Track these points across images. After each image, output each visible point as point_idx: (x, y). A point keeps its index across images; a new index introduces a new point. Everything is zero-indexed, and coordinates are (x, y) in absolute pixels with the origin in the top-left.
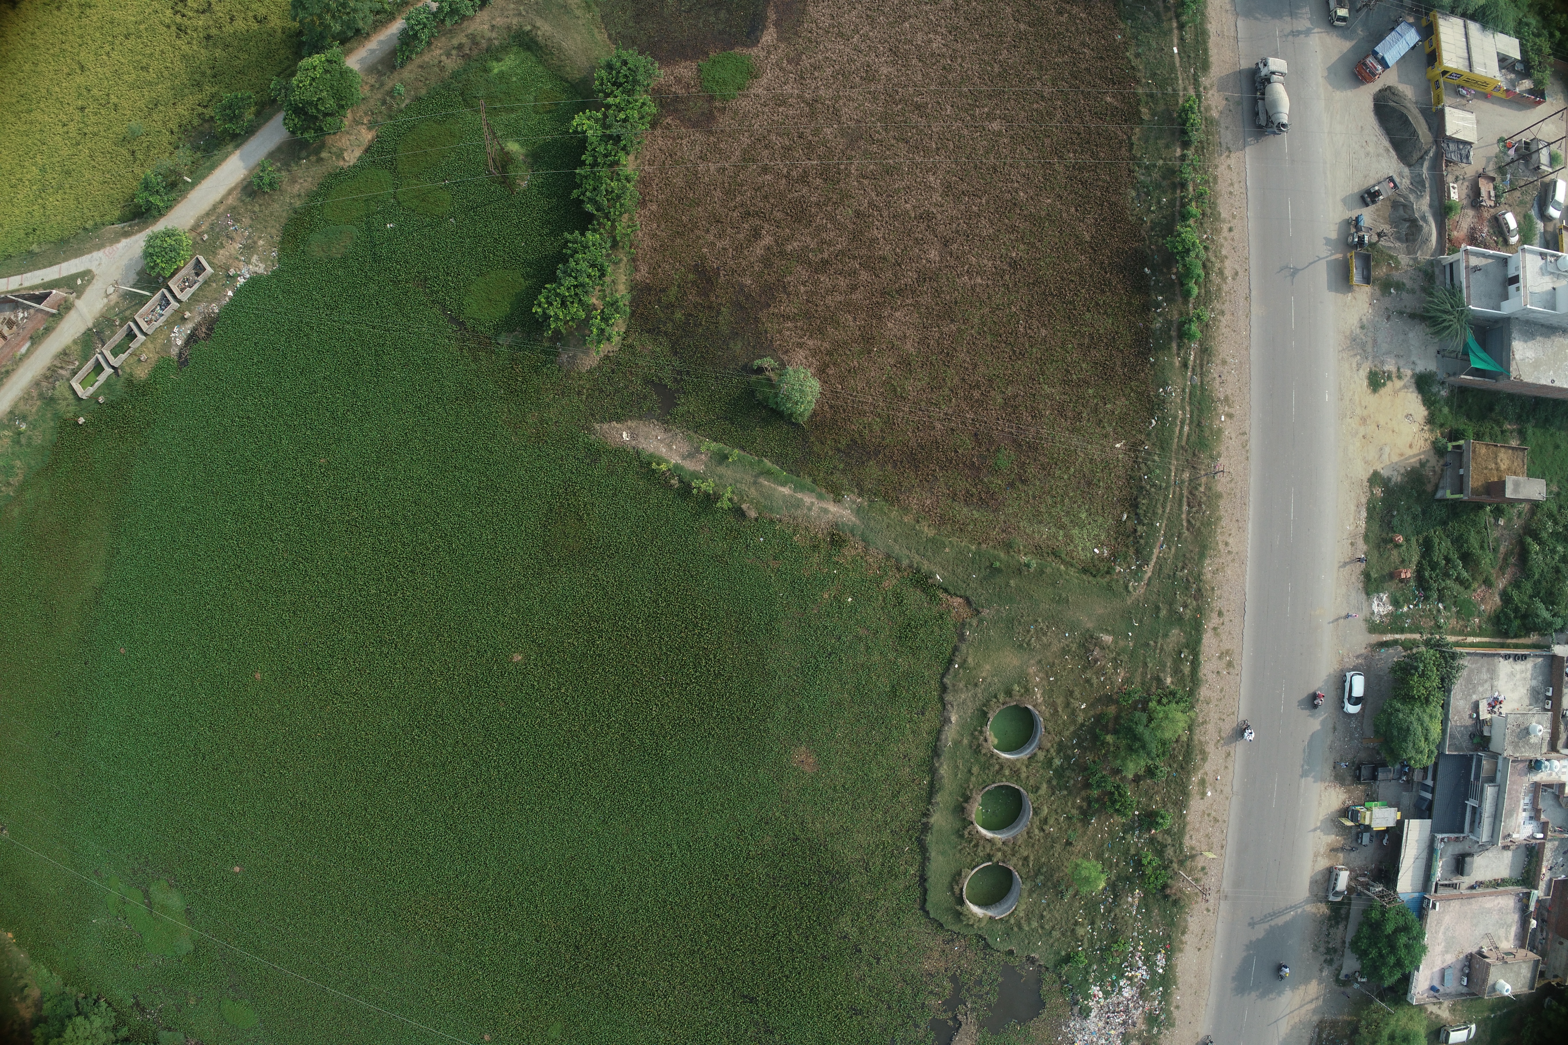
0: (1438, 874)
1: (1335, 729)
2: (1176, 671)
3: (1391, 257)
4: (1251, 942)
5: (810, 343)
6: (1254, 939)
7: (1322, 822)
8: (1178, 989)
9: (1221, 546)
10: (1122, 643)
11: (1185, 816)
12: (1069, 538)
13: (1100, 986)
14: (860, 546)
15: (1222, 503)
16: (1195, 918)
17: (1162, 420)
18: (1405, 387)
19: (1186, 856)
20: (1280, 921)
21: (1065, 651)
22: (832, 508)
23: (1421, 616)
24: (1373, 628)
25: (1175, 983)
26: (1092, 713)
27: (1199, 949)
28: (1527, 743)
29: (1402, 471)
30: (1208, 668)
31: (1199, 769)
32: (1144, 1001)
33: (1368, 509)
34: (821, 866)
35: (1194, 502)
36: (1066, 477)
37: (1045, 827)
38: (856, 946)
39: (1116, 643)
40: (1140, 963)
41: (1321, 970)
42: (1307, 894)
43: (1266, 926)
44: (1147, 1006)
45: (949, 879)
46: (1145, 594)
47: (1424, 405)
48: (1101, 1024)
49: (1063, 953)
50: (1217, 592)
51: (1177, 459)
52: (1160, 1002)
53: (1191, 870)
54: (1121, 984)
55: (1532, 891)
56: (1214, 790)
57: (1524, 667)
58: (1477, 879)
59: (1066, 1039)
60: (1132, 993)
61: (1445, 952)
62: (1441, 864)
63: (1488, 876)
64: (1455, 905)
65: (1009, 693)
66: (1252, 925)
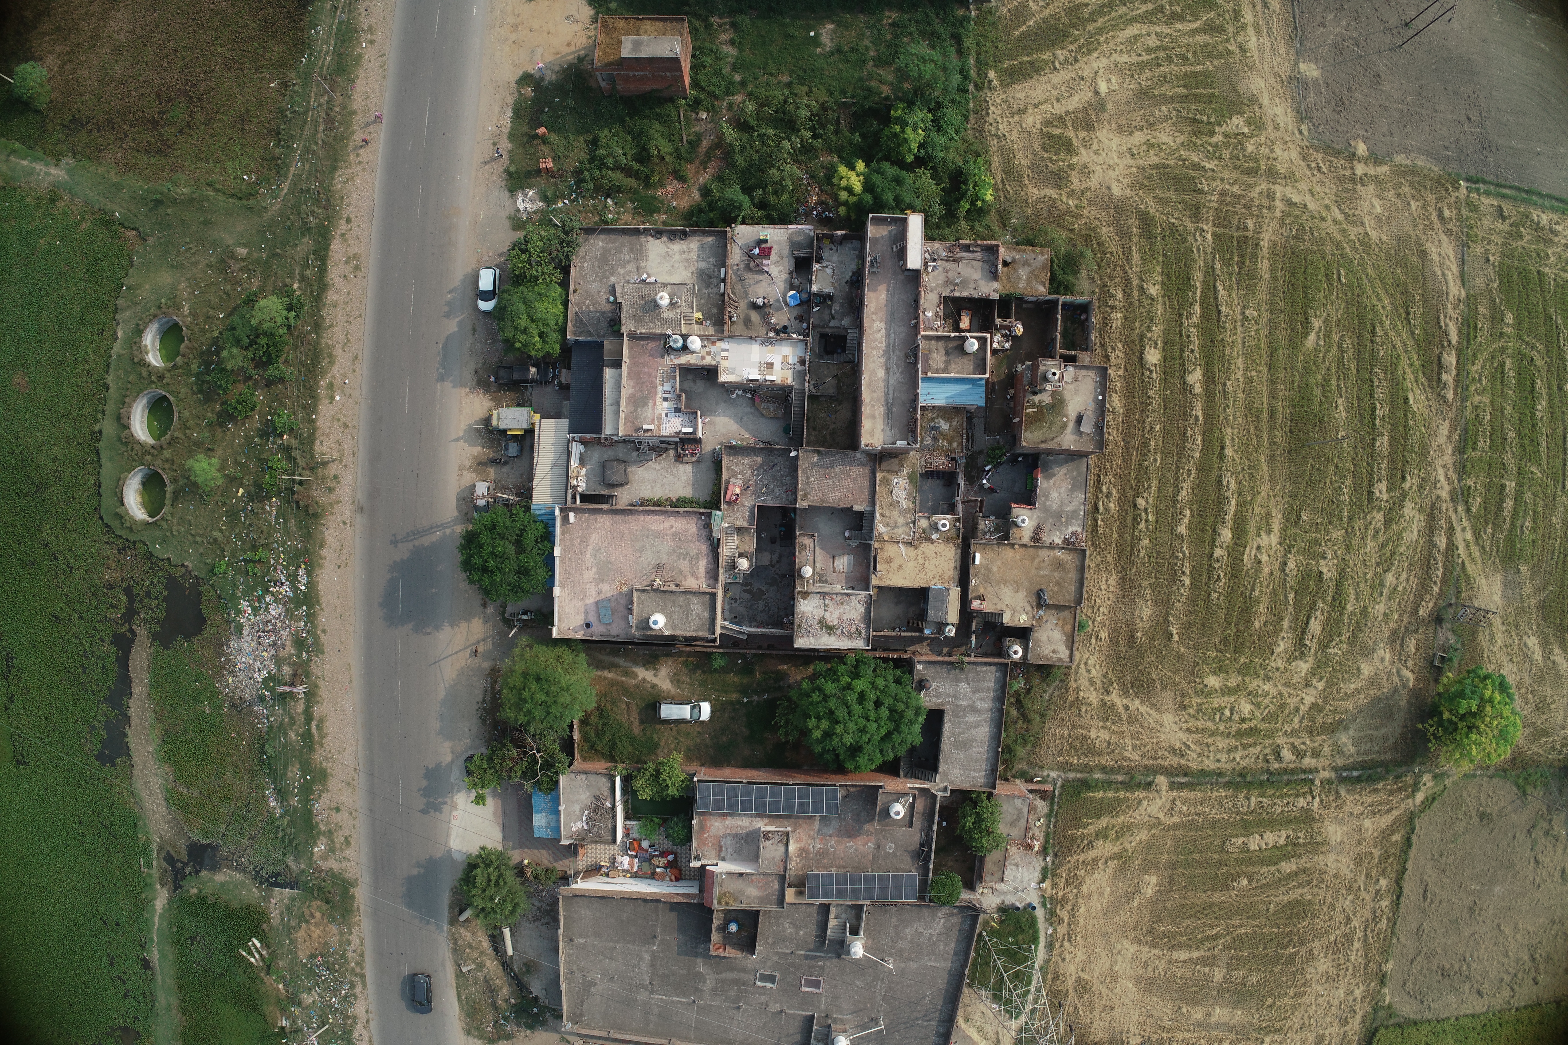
1: (474, 330)
2: (303, 276)
4: (395, 562)
6: (398, 559)
7: (465, 431)
8: (322, 610)
9: (352, 158)
10: (255, 255)
11: (313, 421)
13: (248, 601)
14: (68, 198)
15: (357, 119)
16: (332, 531)
17: (312, 56)
19: (316, 462)
20: (426, 541)
21: (208, 267)
22: (54, 171)
24: (518, 225)
25: (318, 603)
27: (339, 566)
28: (657, 318)
29: (557, 68)
30: (335, 273)
31: (326, 373)
32: (290, 621)
33: (514, 109)
35: (330, 120)
39: (251, 254)
40: (283, 579)
41: (484, 605)
42: (456, 514)
43: (410, 545)
44: (293, 626)
46: (280, 208)
48: (253, 644)
50: (347, 201)
52: (306, 625)
53: (323, 478)
54: (267, 599)
55: (714, 512)
56: (343, 394)
57: (685, 247)
58: (641, 495)
59: (228, 660)
60: (280, 611)
61: (600, 579)
62: (583, 471)
63: (657, 493)
64: (604, 522)
65: (159, 307)
66: (394, 542)
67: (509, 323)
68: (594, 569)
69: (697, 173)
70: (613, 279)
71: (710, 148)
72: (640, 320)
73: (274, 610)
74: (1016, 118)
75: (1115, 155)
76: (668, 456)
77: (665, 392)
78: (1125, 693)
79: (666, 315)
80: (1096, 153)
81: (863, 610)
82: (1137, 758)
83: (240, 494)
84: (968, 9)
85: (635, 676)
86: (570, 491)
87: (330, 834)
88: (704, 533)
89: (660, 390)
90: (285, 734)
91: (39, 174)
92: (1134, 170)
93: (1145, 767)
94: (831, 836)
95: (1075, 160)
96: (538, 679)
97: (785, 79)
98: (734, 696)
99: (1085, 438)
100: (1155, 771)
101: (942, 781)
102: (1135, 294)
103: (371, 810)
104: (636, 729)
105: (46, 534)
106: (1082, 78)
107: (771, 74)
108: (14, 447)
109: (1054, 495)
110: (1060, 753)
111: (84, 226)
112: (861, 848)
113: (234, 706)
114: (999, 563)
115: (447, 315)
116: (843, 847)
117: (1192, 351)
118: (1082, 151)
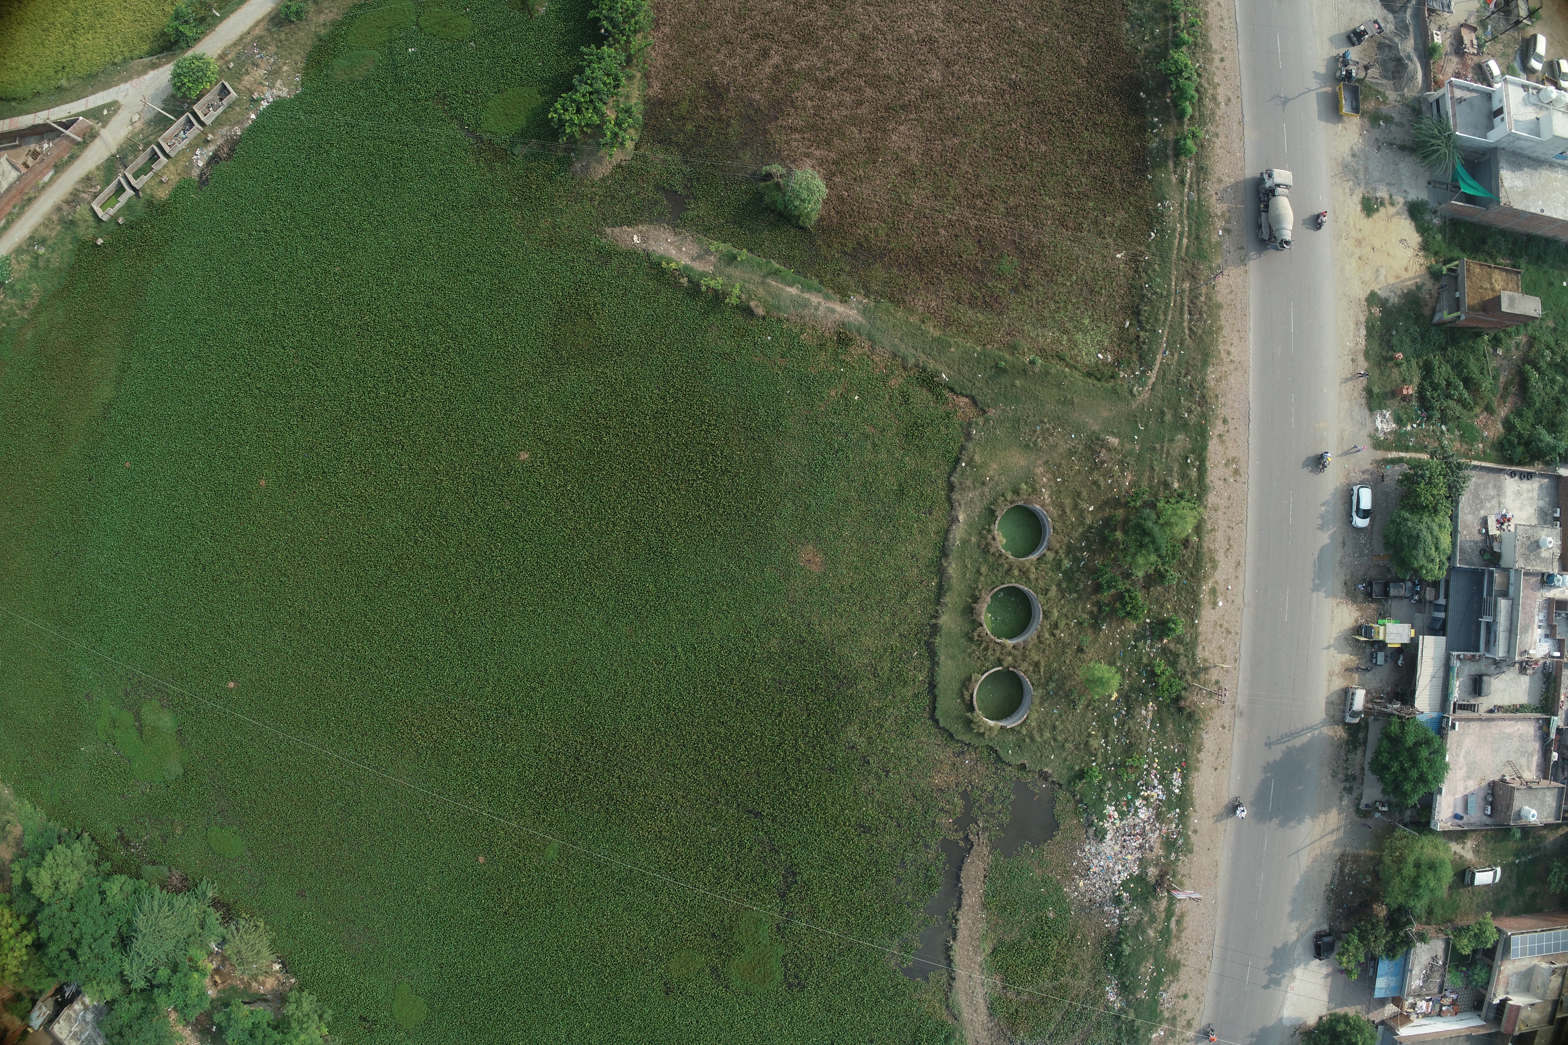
0: (1456, 694)
1: (1344, 544)
2: (1184, 476)
3: (1379, 92)
4: (1268, 763)
5: (817, 153)
6: (1271, 760)
7: (1335, 639)
8: (1195, 811)
9: (1223, 355)
10: (1128, 446)
11: (1197, 626)
12: (1073, 343)
13: (1116, 805)
14: (866, 345)
15: (1222, 313)
16: (1211, 735)
17: (1161, 232)
18: (1398, 213)
19: (1199, 668)
20: (1298, 742)
21: (1071, 452)
22: (839, 308)
23: (1424, 436)
24: (1378, 445)
25: (1192, 805)
26: (1100, 515)
27: (1216, 769)
28: (1538, 556)
29: (1399, 293)
30: (1215, 474)
31: (1209, 578)
32: (1161, 824)
33: (1367, 328)
34: (828, 670)
35: (1195, 310)
36: (1068, 284)
37: (1055, 631)
38: (864, 757)
39: (1123, 445)
40: (1156, 782)
41: (1341, 799)
42: (1324, 716)
43: (1283, 747)
44: (1164, 828)
45: (958, 685)
46: (1149, 399)
47: (1418, 232)
48: (1117, 848)
49: (1077, 768)
50: (1221, 400)
51: (1177, 270)
52: (1177, 826)
53: (1205, 683)
54: (1137, 804)
55: (1552, 718)
56: (1226, 600)
57: (1528, 486)
59: (1081, 864)
60: (1148, 814)
61: (1468, 777)
63: (1506, 701)
64: (1476, 728)
65: (1016, 492)
66: (1269, 745)
68: (1464, 769)
69: (1499, 405)
71: (1506, 384)
72: (1527, 559)
73: (1143, 814)
76: (1514, 669)
77: (1540, 621)
79: (1543, 555)
83: (1112, 698)
87: (1173, 1020)
88: (1538, 733)
89: (1537, 618)
90: (1144, 932)
98: (1511, 859)
103: (1218, 993)
105: (853, 734)
113: (1083, 908)
115: (1321, 528)
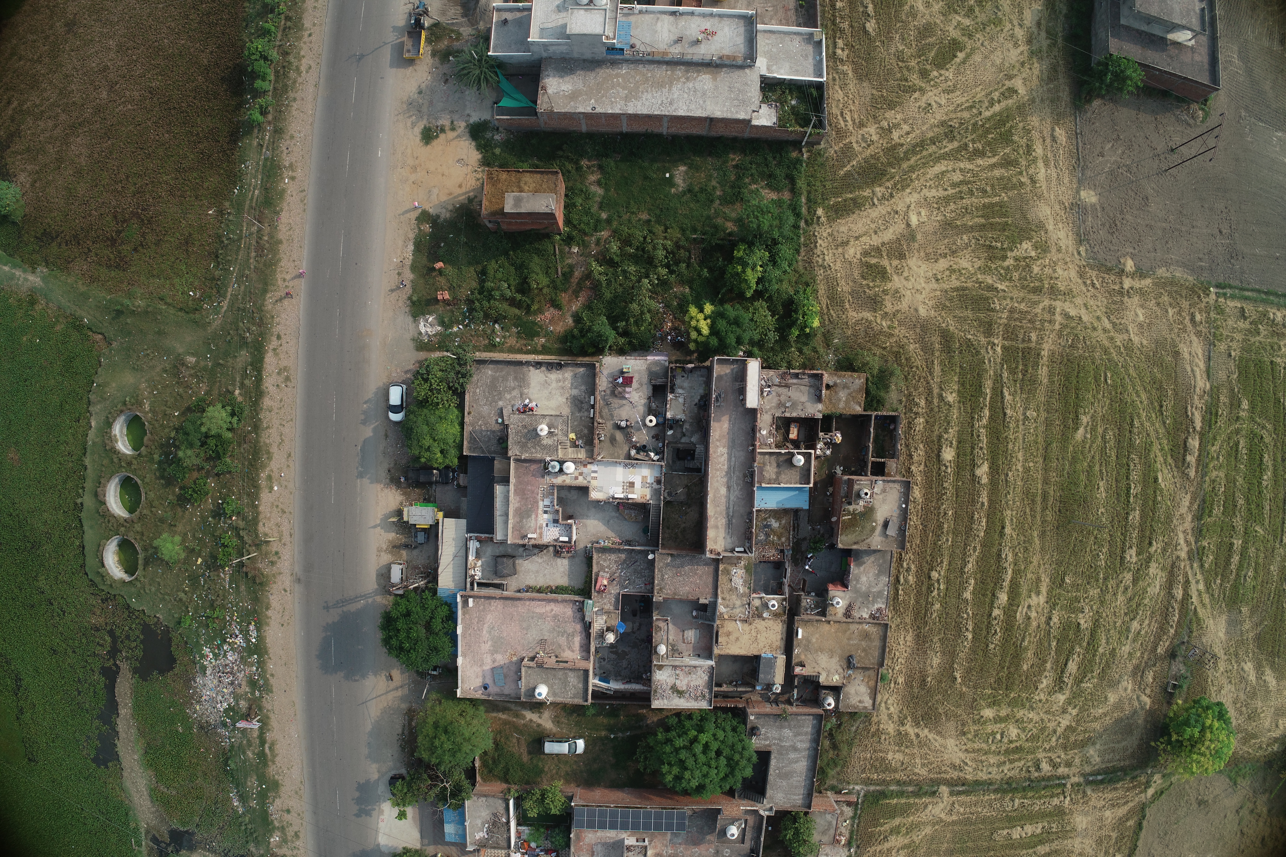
0: (479, 573)
1: (386, 436)
2: (243, 384)
3: (452, 31)
4: (327, 624)
6: (330, 621)
7: (381, 519)
8: (270, 658)
9: (280, 282)
10: (202, 364)
11: (257, 507)
12: (173, 285)
13: (209, 648)
15: (282, 247)
16: (275, 596)
17: (242, 187)
18: (458, 136)
19: (260, 541)
20: (353, 607)
21: (163, 370)
22: (30, 276)
24: (421, 347)
25: (267, 653)
26: (183, 419)
27: (282, 625)
28: (538, 444)
29: (450, 207)
30: (269, 382)
31: (265, 467)
32: (244, 666)
33: (415, 244)
35: (260, 248)
37: (152, 509)
39: (198, 362)
40: (237, 632)
42: (376, 586)
43: (339, 611)
44: (247, 670)
46: (221, 324)
47: (478, 150)
48: (215, 682)
49: (179, 616)
50: (276, 320)
52: (257, 670)
53: (267, 554)
54: (225, 648)
55: (586, 601)
56: (280, 485)
57: (560, 376)
58: (527, 583)
59: (195, 692)
60: (236, 657)
61: (494, 651)
62: (479, 563)
63: (541, 582)
64: (497, 605)
65: (124, 403)
66: (327, 608)
67: (415, 442)
68: (489, 643)
69: (570, 301)
70: (501, 403)
71: (581, 279)
72: (523, 446)
73: (231, 657)
74: (840, 250)
75: (922, 281)
76: (548, 552)
77: (545, 506)
78: (917, 725)
79: (545, 442)
80: (907, 279)
81: (706, 678)
82: (925, 773)
83: (199, 563)
84: (801, 151)
85: (524, 717)
86: (469, 580)
87: (283, 829)
88: (579, 615)
89: (541, 504)
90: (244, 753)
91: (18, 280)
92: (938, 293)
93: (931, 779)
94: (680, 844)
95: (889, 285)
96: (446, 732)
97: (644, 216)
98: (603, 733)
99: (890, 539)
100: (938, 782)
101: (768, 803)
102: (936, 401)
103: (315, 813)
104: (525, 758)
105: (42, 583)
106: (897, 212)
107: (633, 213)
108: (11, 511)
109: (864, 579)
110: (863, 771)
111: (58, 328)
112: (704, 853)
113: (202, 728)
114: (817, 636)
115: (364, 422)
116: (689, 852)
117: (981, 448)
118: (895, 277)
